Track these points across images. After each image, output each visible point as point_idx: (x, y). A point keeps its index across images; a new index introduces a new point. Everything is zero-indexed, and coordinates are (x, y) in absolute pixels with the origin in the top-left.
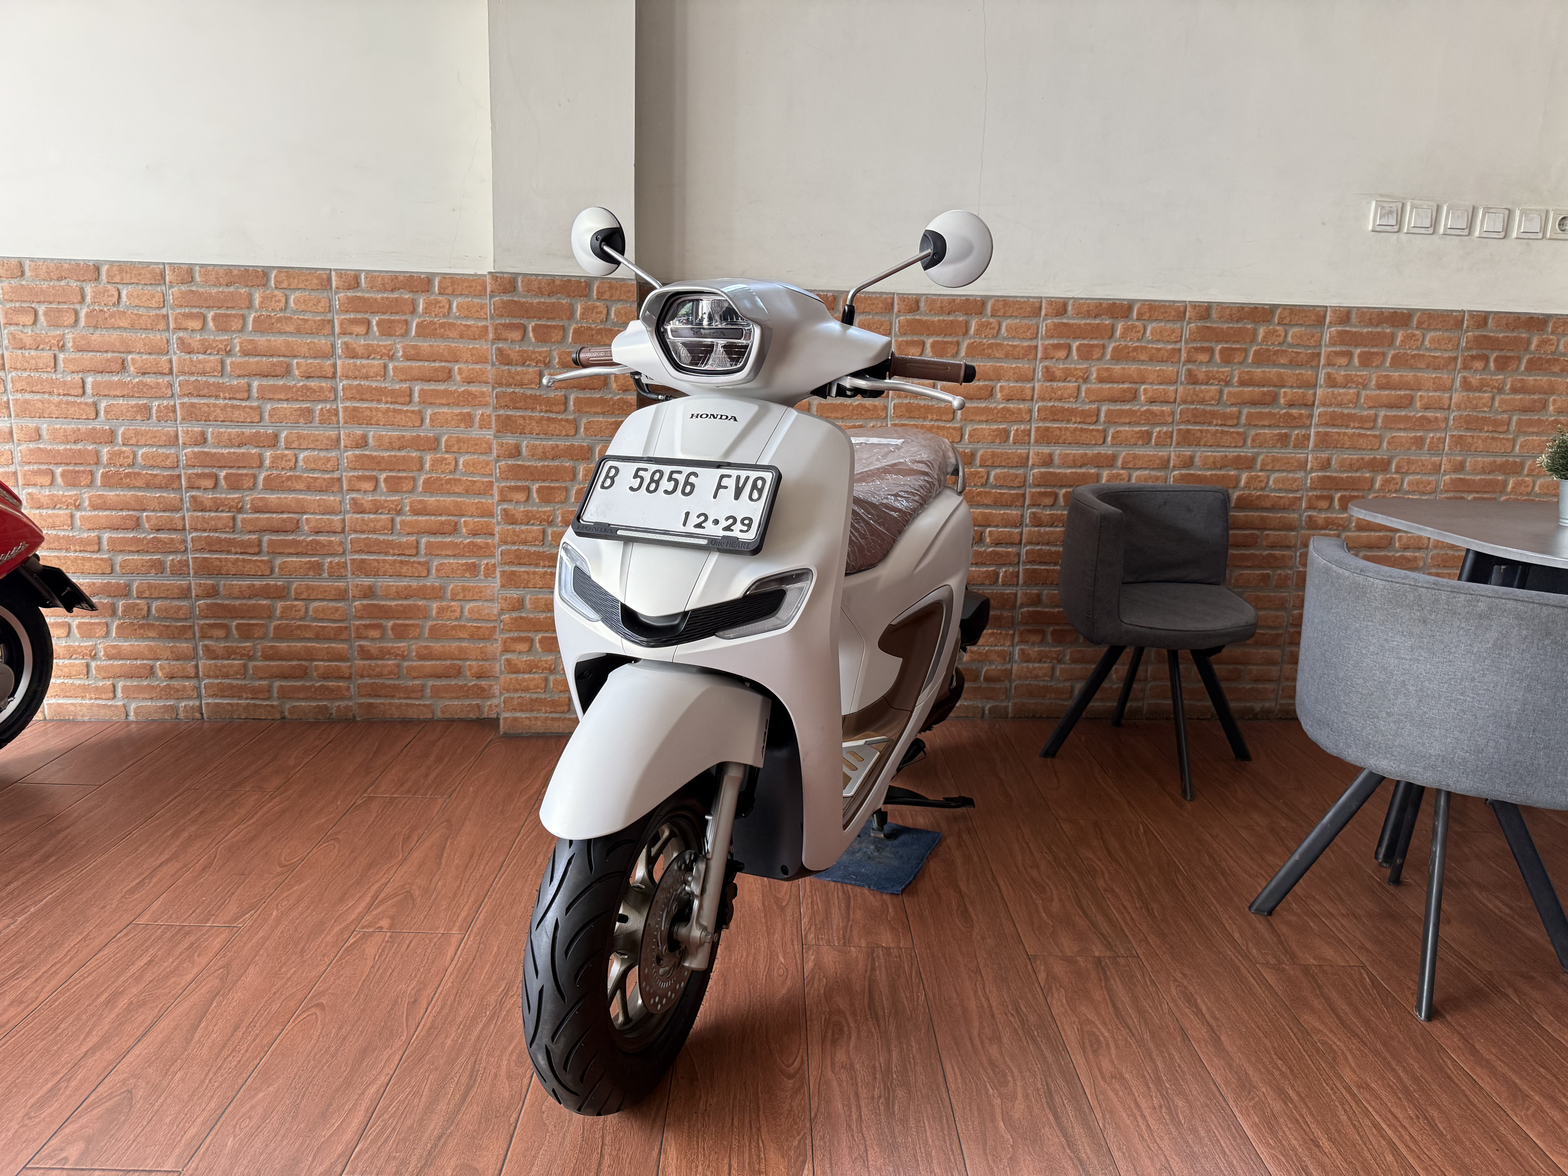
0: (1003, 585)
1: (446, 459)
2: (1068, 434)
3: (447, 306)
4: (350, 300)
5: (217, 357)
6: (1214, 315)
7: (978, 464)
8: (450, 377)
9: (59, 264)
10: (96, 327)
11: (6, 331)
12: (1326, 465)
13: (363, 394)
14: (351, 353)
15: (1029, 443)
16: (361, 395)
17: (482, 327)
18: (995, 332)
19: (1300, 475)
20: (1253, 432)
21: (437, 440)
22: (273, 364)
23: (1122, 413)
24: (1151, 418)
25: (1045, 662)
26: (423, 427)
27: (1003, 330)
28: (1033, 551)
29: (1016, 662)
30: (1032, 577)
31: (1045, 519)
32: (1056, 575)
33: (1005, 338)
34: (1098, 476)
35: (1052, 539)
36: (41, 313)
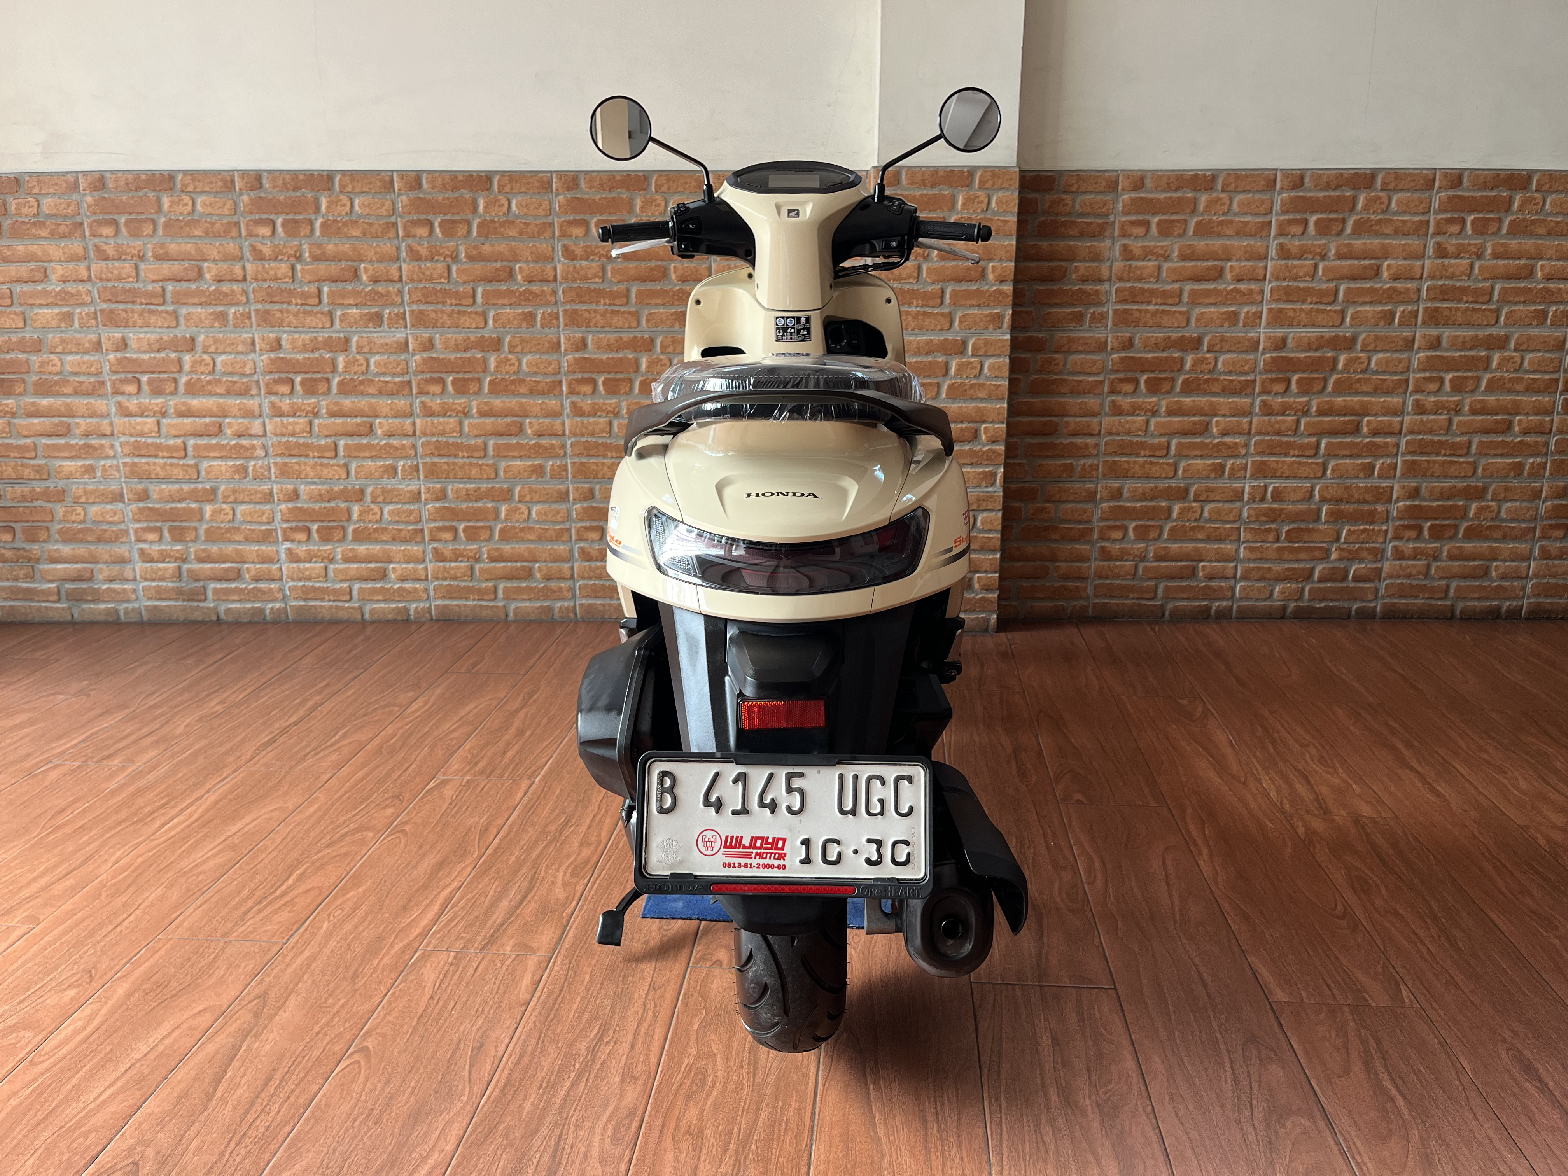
0: (1379, 478)
2: (1458, 314)
5: (599, 263)
7: (1359, 349)
10: (487, 237)
11: (404, 244)
15: (1415, 325)
18: (1385, 207)
22: (651, 269)
23: (1517, 291)
24: (1548, 297)
25: (1419, 559)
27: (1393, 204)
28: (1413, 441)
29: (1388, 559)
30: (1412, 469)
31: (1428, 406)
32: (1437, 466)
33: (1394, 213)
34: (1488, 359)
35: (1435, 427)
36: (436, 224)
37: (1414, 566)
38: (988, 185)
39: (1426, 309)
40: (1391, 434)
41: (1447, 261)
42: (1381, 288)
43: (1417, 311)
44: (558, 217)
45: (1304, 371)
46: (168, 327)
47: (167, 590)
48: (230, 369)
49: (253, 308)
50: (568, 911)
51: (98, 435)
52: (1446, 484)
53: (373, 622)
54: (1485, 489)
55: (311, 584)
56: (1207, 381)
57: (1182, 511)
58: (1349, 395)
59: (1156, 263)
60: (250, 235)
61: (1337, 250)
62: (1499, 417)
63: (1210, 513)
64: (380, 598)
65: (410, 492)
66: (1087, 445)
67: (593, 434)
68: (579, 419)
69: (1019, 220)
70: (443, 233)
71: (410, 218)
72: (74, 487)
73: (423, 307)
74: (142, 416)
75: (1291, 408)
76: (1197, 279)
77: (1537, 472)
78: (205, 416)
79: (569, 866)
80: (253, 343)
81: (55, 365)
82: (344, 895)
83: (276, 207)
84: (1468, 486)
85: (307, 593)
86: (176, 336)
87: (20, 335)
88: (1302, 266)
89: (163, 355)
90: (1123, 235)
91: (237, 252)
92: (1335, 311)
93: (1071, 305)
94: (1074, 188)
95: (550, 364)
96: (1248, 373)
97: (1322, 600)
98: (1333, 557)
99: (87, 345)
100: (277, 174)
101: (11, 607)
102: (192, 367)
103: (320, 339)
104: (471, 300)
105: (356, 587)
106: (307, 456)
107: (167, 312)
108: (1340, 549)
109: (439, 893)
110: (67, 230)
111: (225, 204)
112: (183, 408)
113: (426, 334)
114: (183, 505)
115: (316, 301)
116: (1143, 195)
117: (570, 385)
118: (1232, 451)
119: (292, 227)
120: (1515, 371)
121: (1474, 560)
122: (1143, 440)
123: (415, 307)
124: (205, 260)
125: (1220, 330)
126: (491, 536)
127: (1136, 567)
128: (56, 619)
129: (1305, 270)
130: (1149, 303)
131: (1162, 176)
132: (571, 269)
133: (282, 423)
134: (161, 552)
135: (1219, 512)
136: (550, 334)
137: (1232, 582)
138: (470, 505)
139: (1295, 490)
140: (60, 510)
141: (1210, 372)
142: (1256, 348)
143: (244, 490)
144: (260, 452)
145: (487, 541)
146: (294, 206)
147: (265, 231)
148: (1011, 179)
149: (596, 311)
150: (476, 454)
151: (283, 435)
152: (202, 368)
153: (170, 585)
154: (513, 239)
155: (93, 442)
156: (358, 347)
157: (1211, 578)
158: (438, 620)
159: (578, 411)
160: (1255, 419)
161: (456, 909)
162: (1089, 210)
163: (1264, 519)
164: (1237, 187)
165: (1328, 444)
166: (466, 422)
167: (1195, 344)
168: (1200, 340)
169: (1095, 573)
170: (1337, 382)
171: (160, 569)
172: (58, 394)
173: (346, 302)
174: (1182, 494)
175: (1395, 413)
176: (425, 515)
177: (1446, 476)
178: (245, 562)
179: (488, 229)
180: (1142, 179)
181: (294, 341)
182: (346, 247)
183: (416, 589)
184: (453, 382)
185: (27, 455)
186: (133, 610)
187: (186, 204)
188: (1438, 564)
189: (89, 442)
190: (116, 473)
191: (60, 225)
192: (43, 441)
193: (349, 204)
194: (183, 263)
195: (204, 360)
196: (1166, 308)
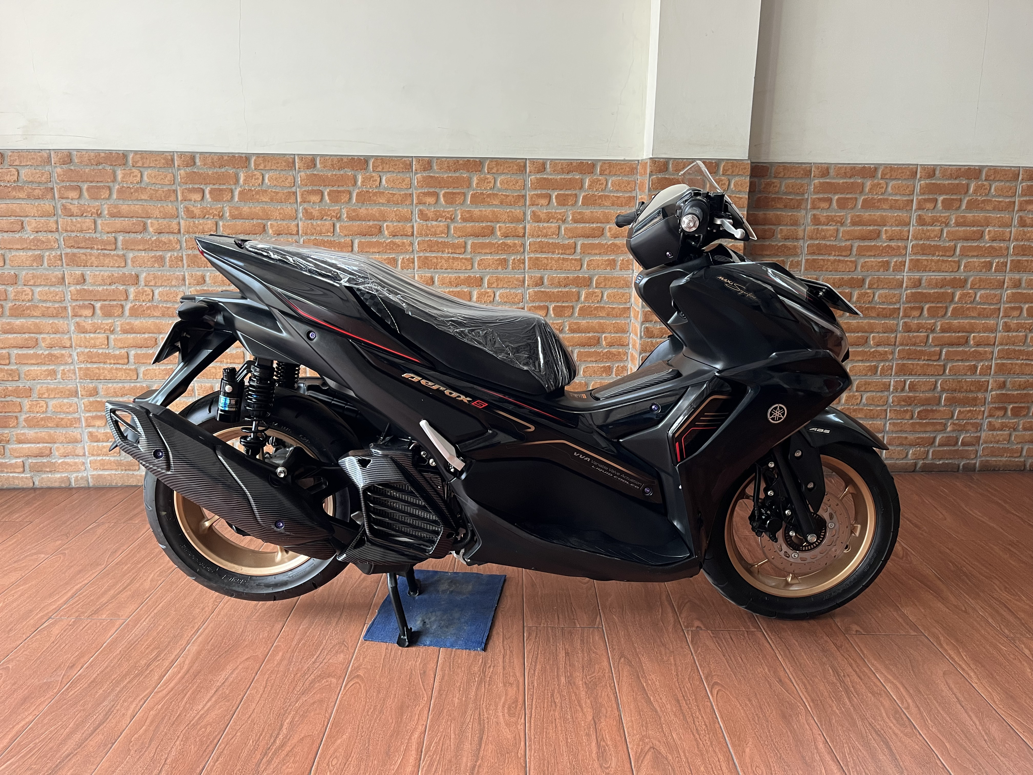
0: (980, 375)
1: (595, 293)
3: (605, 183)
4: (539, 180)
5: (445, 223)
7: (969, 287)
8: (603, 234)
9: (340, 158)
10: (363, 203)
11: (301, 208)
13: (543, 248)
14: (536, 218)
15: (1006, 272)
16: (541, 248)
17: (627, 197)
18: (987, 191)
21: (590, 279)
22: (483, 228)
25: (1005, 430)
26: (581, 271)
27: (993, 190)
28: (1003, 350)
29: (984, 430)
30: (1001, 369)
31: (1013, 326)
32: (1017, 367)
33: (993, 196)
35: (1016, 341)
36: (326, 194)
37: (1001, 435)
38: (729, 173)
39: (1012, 261)
40: (989, 345)
41: (1026, 229)
42: (984, 246)
43: (1007, 262)
44: (416, 189)
45: (932, 302)
46: (119, 267)
47: (110, 462)
48: (166, 298)
49: (184, 253)
50: (521, 752)
51: (60, 347)
52: (1022, 379)
56: (867, 309)
57: (849, 398)
58: (962, 318)
59: (835, 227)
60: (185, 199)
61: (956, 220)
63: (866, 399)
69: (749, 197)
70: (330, 200)
71: (307, 188)
72: (39, 386)
74: (95, 332)
75: (923, 327)
76: (863, 238)
78: (144, 333)
79: (503, 707)
80: (184, 279)
81: (27, 294)
82: (333, 743)
83: (206, 179)
88: (933, 231)
89: (113, 287)
90: (814, 208)
91: (174, 212)
92: (954, 261)
93: (777, 255)
94: (781, 175)
96: (895, 303)
97: (940, 459)
98: (949, 429)
99: (54, 280)
100: (207, 155)
102: (136, 296)
107: (118, 256)
108: (953, 424)
109: (410, 738)
110: (41, 193)
111: (166, 176)
112: (128, 327)
116: (828, 181)
118: (883, 357)
119: (217, 195)
124: (149, 218)
125: (877, 273)
128: (20, 486)
129: (935, 233)
130: (830, 254)
131: (841, 168)
132: (425, 227)
135: (873, 399)
139: (924, 383)
140: (26, 403)
141: (869, 302)
142: (902, 286)
146: (220, 179)
147: (198, 197)
148: (745, 168)
149: (441, 257)
152: (144, 297)
153: (112, 459)
155: (56, 352)
160: (899, 335)
161: (430, 753)
162: (791, 190)
163: (903, 403)
164: (891, 176)
165: (947, 352)
167: (860, 283)
168: (863, 280)
170: (954, 309)
172: (29, 316)
175: (992, 332)
177: (1023, 374)
180: (828, 169)
182: (257, 208)
186: (82, 478)
187: (136, 176)
188: (1017, 433)
189: (52, 352)
190: (72, 375)
191: (35, 189)
192: (16, 351)
193: (261, 178)
194: (131, 219)
195: (146, 291)
196: (842, 258)
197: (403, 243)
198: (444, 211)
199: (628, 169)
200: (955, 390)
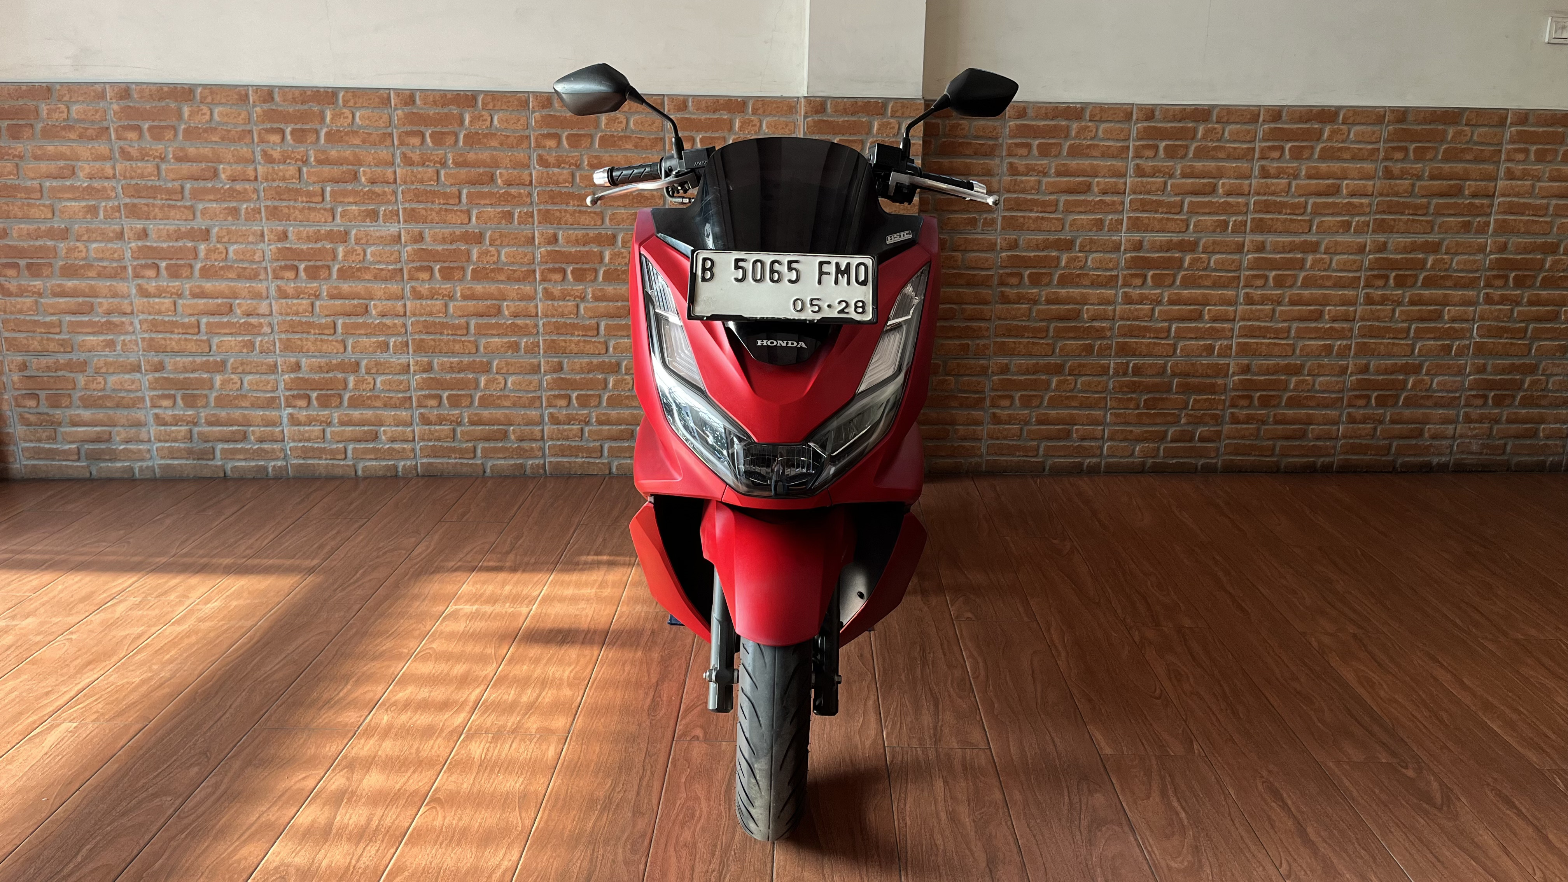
0: (1218, 356)
2: (1279, 224)
3: (758, 125)
5: (569, 170)
6: (1410, 118)
7: (1201, 251)
9: (443, 93)
10: (471, 147)
11: (398, 152)
12: (1503, 248)
15: (1245, 232)
18: (1219, 136)
19: (1479, 257)
20: (1440, 220)
23: (1326, 205)
24: (1351, 210)
25: (1251, 423)
27: (1226, 134)
28: (1245, 326)
29: (1226, 423)
30: (1244, 349)
31: (1256, 298)
32: (1264, 347)
33: (1227, 142)
34: (1303, 260)
35: (1262, 316)
36: (428, 135)
37: (1247, 429)
38: (898, 114)
39: (1253, 220)
40: (1227, 320)
41: (1269, 181)
42: (1217, 202)
43: (1246, 221)
44: (534, 130)
45: (1158, 269)
46: (186, 220)
47: (179, 450)
48: (242, 257)
49: (262, 205)
51: (119, 313)
52: (1271, 362)
53: (365, 478)
54: (1302, 366)
55: (310, 445)
56: (1079, 275)
57: (1060, 383)
58: (1194, 288)
59: (1036, 178)
60: (262, 141)
61: (1182, 171)
62: (1312, 308)
63: (1082, 385)
64: (372, 457)
65: (400, 364)
66: (980, 327)
67: (562, 316)
68: (550, 303)
69: (923, 142)
70: (433, 143)
71: (404, 129)
72: (96, 359)
73: (414, 206)
74: (159, 296)
75: (1147, 298)
76: (1070, 191)
77: (1344, 353)
78: (217, 298)
80: (262, 235)
81: (81, 251)
83: (286, 118)
84: (1289, 363)
85: (306, 453)
86: (192, 228)
87: (48, 225)
88: (1154, 183)
89: (180, 244)
90: (1010, 155)
91: (249, 155)
92: (1181, 220)
93: (967, 211)
95: (525, 255)
96: (1112, 270)
97: (1173, 458)
98: (1183, 421)
99: (111, 235)
100: (287, 90)
101: (33, 465)
102: (206, 254)
103: (323, 232)
104: (457, 200)
105: (350, 447)
106: (308, 333)
107: (185, 207)
108: (1187, 415)
110: (94, 133)
111: (240, 114)
112: (198, 291)
113: (416, 228)
114: (196, 375)
115: (320, 199)
116: (1026, 122)
117: (542, 273)
118: (1100, 334)
119: (300, 136)
120: (1325, 270)
121: (1294, 424)
122: (1028, 324)
123: (407, 205)
124: (221, 162)
125: (1090, 233)
126: (472, 403)
127: (1021, 430)
128: (75, 476)
129: (1157, 186)
130: (1031, 211)
131: (1040, 108)
132: (545, 175)
133: (287, 304)
134: (174, 416)
135: (1090, 383)
136: (526, 230)
137: (1101, 442)
138: (454, 376)
139: (1151, 365)
140: (81, 379)
141: (1081, 268)
142: (1119, 249)
143: (251, 362)
144: (266, 329)
145: (469, 407)
146: (303, 117)
147: (276, 138)
148: (918, 109)
149: (566, 211)
150: (459, 332)
151: (288, 314)
152: (216, 256)
153: (183, 445)
154: (495, 148)
155: (114, 319)
156: (356, 239)
157: (1083, 439)
158: (423, 476)
159: (549, 296)
160: (1118, 308)
162: (981, 133)
163: (1125, 389)
164: (1101, 118)
165: (1178, 328)
166: (451, 305)
167: (1068, 245)
168: (1073, 242)
169: (988, 434)
170: (1183, 277)
171: (172, 432)
172: (83, 277)
173: (346, 200)
174: (1058, 369)
175: (1230, 305)
176: (413, 384)
177: (1271, 356)
178: (250, 426)
179: (473, 139)
180: (1025, 109)
181: (299, 233)
182: (347, 153)
183: (404, 449)
184: (440, 270)
185: (52, 330)
186: (147, 467)
187: (204, 114)
188: (1266, 427)
189: (111, 319)
190: (134, 347)
191: (88, 129)
192: (68, 318)
193: (350, 116)
194: (200, 164)
195: (218, 249)
196: (1046, 215)
197: (520, 194)
198: (567, 157)
199: (785, 108)
200: (1188, 375)
